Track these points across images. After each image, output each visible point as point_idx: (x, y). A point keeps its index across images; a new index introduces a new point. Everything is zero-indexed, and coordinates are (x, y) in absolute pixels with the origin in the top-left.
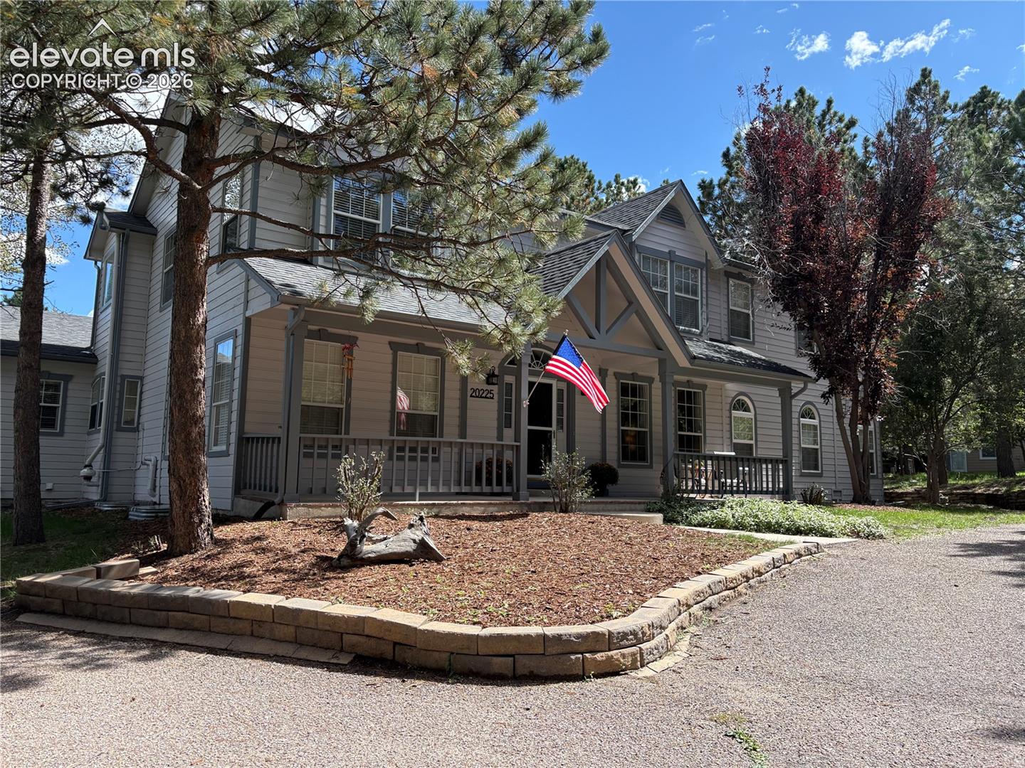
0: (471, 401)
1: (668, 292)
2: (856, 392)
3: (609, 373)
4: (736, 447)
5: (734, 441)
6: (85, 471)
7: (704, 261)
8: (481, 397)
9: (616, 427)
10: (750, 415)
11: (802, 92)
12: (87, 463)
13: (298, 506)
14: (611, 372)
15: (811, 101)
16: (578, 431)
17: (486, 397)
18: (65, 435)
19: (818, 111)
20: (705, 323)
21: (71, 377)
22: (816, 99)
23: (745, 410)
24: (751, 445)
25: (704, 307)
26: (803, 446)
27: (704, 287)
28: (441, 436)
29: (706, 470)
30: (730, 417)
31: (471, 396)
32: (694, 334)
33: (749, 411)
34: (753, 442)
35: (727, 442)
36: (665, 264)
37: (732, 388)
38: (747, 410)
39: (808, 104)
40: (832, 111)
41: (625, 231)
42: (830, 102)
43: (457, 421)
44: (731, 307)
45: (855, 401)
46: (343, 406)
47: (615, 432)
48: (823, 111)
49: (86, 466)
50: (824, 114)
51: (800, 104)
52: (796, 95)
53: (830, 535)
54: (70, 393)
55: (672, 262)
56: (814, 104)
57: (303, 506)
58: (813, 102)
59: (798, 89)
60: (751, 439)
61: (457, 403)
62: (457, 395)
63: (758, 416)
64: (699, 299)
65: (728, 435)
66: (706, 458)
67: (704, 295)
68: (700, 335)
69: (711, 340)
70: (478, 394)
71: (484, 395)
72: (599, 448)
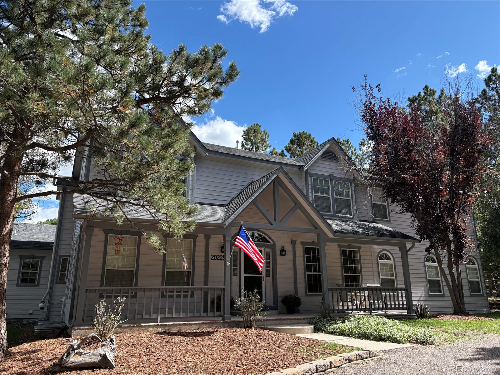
0: (211, 263)
1: (331, 196)
2: (449, 246)
3: (297, 242)
4: (383, 281)
5: (381, 277)
6: (41, 305)
7: (352, 178)
8: (218, 260)
9: (303, 273)
10: (391, 262)
11: (426, 87)
12: (42, 301)
13: (79, 329)
14: (298, 242)
15: (432, 92)
16: (279, 275)
17: (221, 260)
18: (40, 286)
19: (437, 96)
20: (355, 212)
21: (45, 257)
22: (435, 90)
23: (387, 259)
24: (393, 279)
25: (354, 204)
26: (428, 278)
27: (354, 192)
28: (193, 285)
29: (365, 296)
30: (378, 264)
31: (212, 259)
32: (349, 218)
33: (390, 260)
34: (394, 278)
35: (376, 278)
36: (328, 181)
37: (378, 248)
38: (389, 259)
39: (430, 93)
40: (444, 95)
41: (301, 166)
42: (442, 91)
43: (203, 274)
44: (373, 202)
45: (449, 252)
46: (134, 269)
47: (303, 276)
48: (440, 95)
49: (42, 302)
50: (440, 97)
51: (425, 93)
52: (424, 89)
53: (398, 342)
54: (43, 265)
55: (332, 180)
56: (434, 92)
57: (83, 329)
58: (433, 91)
59: (425, 86)
60: (393, 276)
61: (203, 264)
62: (203, 259)
63: (396, 262)
64: (351, 199)
65: (377, 274)
66: (364, 290)
67: (354, 196)
68: (353, 218)
69: (360, 221)
70: (215, 258)
71: (219, 259)
72: (293, 285)
